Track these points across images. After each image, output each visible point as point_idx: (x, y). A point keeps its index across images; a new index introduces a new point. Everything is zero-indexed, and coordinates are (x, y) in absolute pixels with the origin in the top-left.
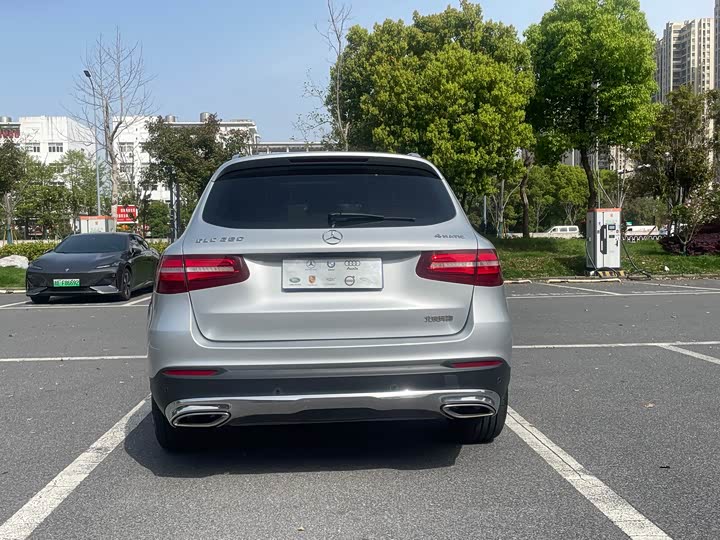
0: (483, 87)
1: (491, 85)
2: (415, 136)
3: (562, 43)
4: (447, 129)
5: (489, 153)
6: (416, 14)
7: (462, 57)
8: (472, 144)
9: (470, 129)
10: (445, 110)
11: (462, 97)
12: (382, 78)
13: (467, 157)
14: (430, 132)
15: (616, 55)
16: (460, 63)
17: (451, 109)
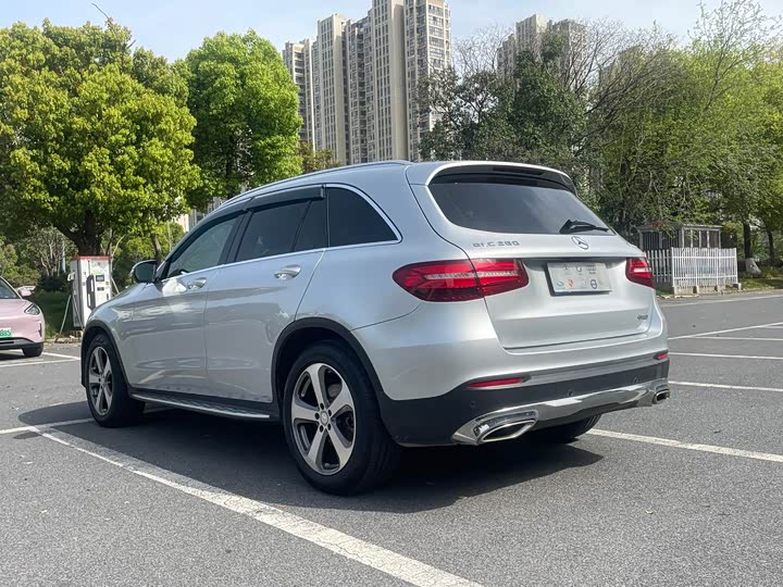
0: (146, 118)
1: (158, 117)
2: (67, 165)
3: (217, 84)
4: (108, 160)
5: (158, 191)
6: (46, 22)
7: (123, 83)
8: (141, 180)
9: (136, 163)
10: (106, 139)
11: (124, 127)
12: (18, 91)
13: (134, 194)
14: (90, 162)
15: (272, 105)
16: (121, 89)
17: (113, 138)
